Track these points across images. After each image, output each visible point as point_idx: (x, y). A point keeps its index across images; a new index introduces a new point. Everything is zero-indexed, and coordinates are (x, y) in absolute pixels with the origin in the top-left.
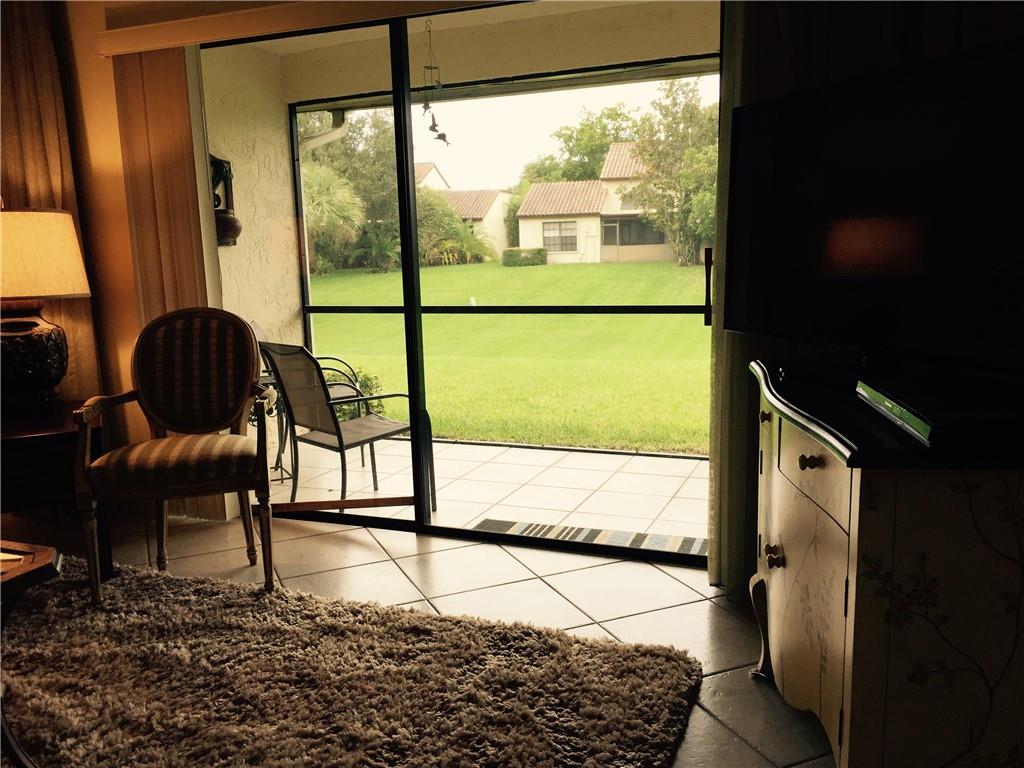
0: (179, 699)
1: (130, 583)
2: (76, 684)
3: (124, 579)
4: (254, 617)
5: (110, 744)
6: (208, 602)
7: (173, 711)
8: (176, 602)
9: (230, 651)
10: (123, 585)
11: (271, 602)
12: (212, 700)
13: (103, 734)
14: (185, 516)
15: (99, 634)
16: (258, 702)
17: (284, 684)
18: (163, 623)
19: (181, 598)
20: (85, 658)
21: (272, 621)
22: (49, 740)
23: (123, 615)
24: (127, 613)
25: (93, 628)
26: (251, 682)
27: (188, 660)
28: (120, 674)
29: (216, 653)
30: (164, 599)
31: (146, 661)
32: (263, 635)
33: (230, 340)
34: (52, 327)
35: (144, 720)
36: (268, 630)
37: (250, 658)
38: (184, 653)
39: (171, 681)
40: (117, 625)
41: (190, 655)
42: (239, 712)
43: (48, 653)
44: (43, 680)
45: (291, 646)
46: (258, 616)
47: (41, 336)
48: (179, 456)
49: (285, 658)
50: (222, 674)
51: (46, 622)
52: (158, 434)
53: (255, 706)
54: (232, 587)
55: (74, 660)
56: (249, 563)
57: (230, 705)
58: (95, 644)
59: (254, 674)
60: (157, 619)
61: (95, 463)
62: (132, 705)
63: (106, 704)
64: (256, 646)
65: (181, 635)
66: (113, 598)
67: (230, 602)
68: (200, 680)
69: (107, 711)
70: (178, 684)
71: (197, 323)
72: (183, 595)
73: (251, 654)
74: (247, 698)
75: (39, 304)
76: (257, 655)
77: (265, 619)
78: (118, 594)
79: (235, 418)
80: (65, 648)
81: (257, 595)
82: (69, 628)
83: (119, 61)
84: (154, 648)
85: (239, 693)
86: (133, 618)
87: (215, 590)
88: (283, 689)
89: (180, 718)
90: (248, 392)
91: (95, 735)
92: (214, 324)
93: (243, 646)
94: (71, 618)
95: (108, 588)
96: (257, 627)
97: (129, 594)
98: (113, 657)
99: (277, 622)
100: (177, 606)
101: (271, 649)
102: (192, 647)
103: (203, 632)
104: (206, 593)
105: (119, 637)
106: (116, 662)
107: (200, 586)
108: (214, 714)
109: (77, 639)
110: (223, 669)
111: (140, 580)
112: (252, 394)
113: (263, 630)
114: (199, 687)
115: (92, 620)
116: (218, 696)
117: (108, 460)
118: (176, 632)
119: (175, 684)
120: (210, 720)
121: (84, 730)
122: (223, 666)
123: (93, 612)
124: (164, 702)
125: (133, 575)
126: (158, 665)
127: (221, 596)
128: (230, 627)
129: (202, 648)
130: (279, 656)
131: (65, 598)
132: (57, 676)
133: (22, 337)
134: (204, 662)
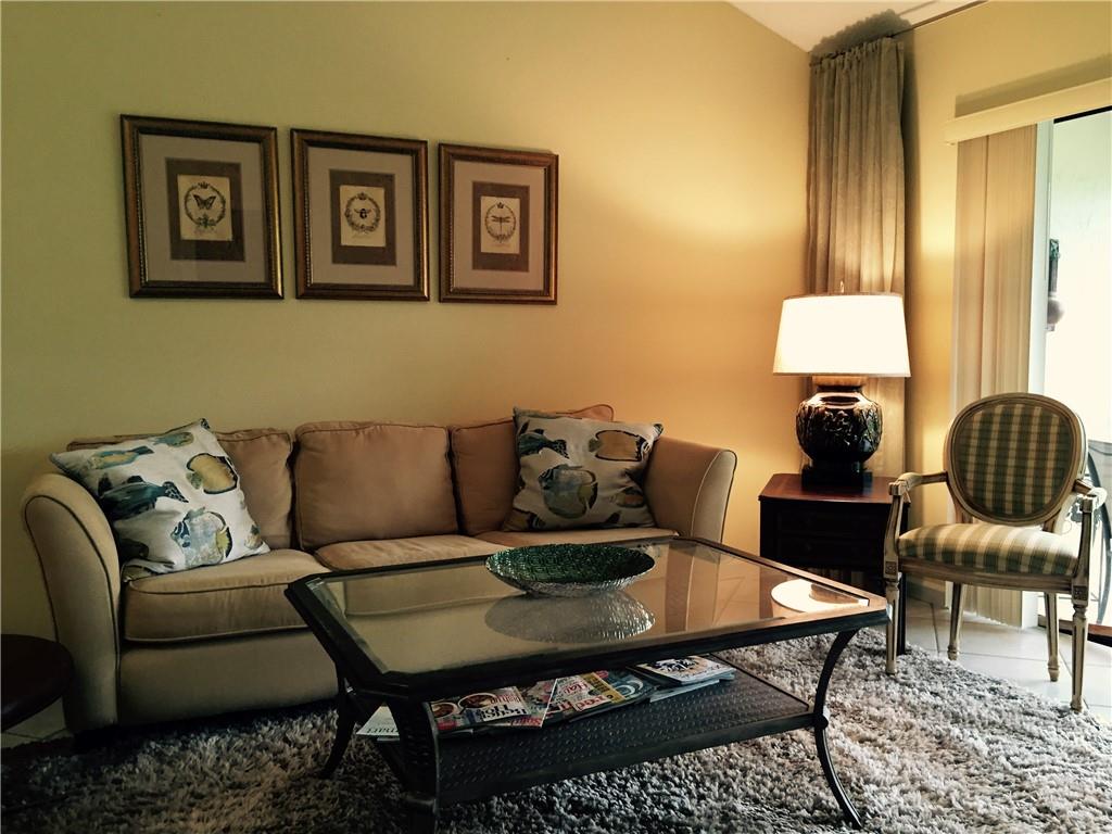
0: (977, 786)
1: (921, 664)
2: (875, 740)
3: (915, 658)
4: (1058, 733)
5: (910, 803)
6: (1004, 704)
7: (972, 795)
8: (970, 694)
9: (1031, 758)
10: (914, 663)
11: (1078, 724)
12: (1013, 799)
13: (903, 792)
14: (975, 614)
15: (893, 701)
16: (1067, 817)
17: (1097, 811)
18: (958, 710)
19: (975, 691)
20: (881, 720)
21: (1079, 743)
22: (854, 780)
23: (917, 691)
24: (921, 690)
25: (888, 695)
26: (1057, 796)
27: (985, 753)
28: (916, 745)
29: (1016, 755)
30: (957, 688)
31: (941, 742)
32: (1070, 754)
33: (1054, 430)
34: (871, 404)
35: (943, 794)
36: (1076, 752)
37: (1055, 772)
38: (981, 744)
39: (968, 768)
40: (910, 698)
41: (988, 749)
42: (1044, 821)
43: (847, 704)
44: (845, 726)
45: (1104, 775)
46: (1063, 733)
47: (861, 411)
48: (990, 544)
49: (1097, 785)
50: (1023, 778)
51: (844, 677)
52: (964, 519)
53: (1063, 822)
54: (1031, 695)
55: (872, 718)
56: (1049, 678)
57: (1034, 811)
58: (891, 710)
59: (1060, 789)
60: (952, 704)
61: (905, 536)
62: (930, 777)
63: (904, 766)
64: (1062, 762)
65: (977, 727)
66: (905, 673)
67: (1030, 711)
68: (1000, 776)
69: (906, 773)
70: (976, 772)
71: (1018, 409)
72: (978, 690)
73: (1056, 768)
74: (1054, 810)
75: (862, 381)
76: (1063, 772)
77: (1072, 739)
78: (911, 670)
79: (1050, 515)
80: (863, 705)
81: (1062, 712)
82: (864, 689)
83: (965, 146)
84: (949, 730)
85: (1043, 801)
86: (926, 697)
87: (1013, 694)
88: (1095, 815)
89: (980, 804)
90: (1070, 488)
91: (896, 790)
92: (1037, 411)
93: (1046, 758)
94: (866, 680)
95: (900, 663)
96: (1062, 745)
97: (920, 672)
98: (908, 727)
99: (1087, 746)
100: (971, 698)
101: (1080, 769)
102: (989, 742)
103: (1000, 731)
104: (1002, 694)
105: (913, 710)
106: (913, 732)
107: (994, 686)
108: (1016, 813)
109: (874, 700)
110: (1024, 773)
111: (932, 663)
112: (1074, 490)
113: (1069, 749)
114: (998, 782)
115: (887, 687)
116: (1020, 798)
117: (917, 535)
118: (971, 722)
119: (972, 770)
120: (1011, 817)
121: (885, 782)
122: (1025, 770)
123: (887, 680)
124: (962, 784)
125: (924, 657)
126: (955, 748)
127: (1019, 701)
128: (1031, 736)
129: (1000, 746)
130: (1089, 780)
131: (860, 661)
132: (858, 727)
133: (845, 411)
134: (1003, 760)
